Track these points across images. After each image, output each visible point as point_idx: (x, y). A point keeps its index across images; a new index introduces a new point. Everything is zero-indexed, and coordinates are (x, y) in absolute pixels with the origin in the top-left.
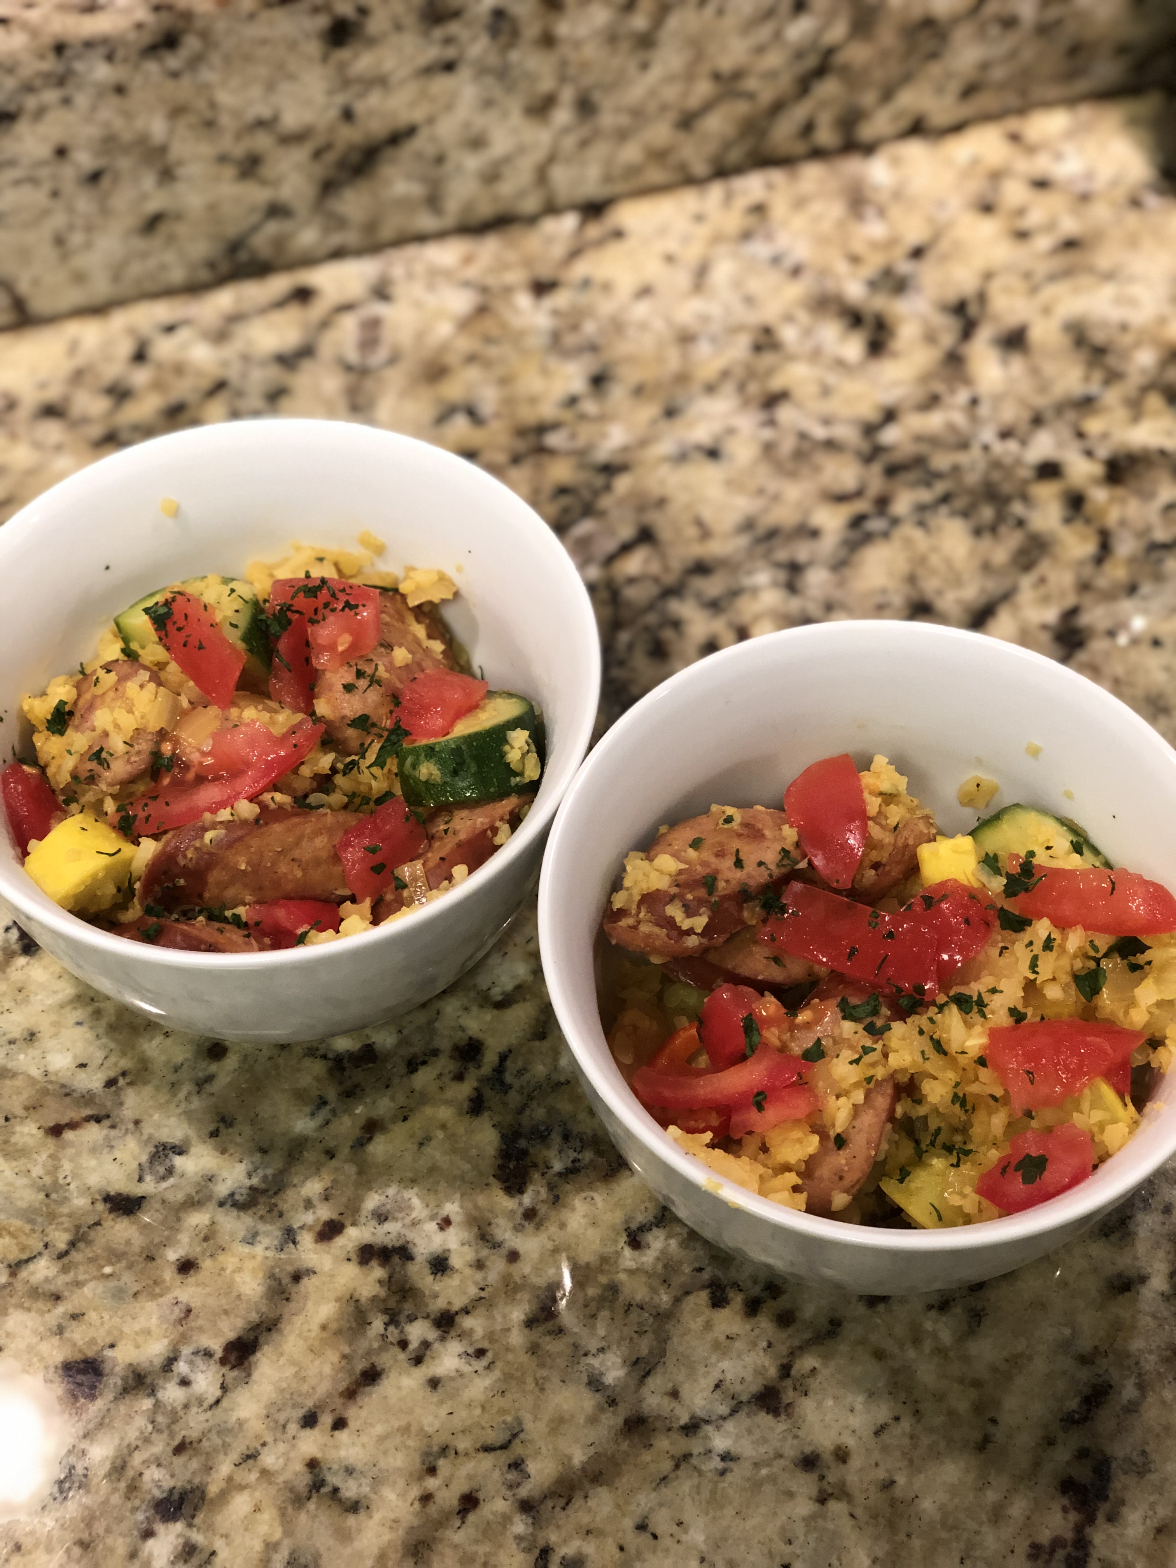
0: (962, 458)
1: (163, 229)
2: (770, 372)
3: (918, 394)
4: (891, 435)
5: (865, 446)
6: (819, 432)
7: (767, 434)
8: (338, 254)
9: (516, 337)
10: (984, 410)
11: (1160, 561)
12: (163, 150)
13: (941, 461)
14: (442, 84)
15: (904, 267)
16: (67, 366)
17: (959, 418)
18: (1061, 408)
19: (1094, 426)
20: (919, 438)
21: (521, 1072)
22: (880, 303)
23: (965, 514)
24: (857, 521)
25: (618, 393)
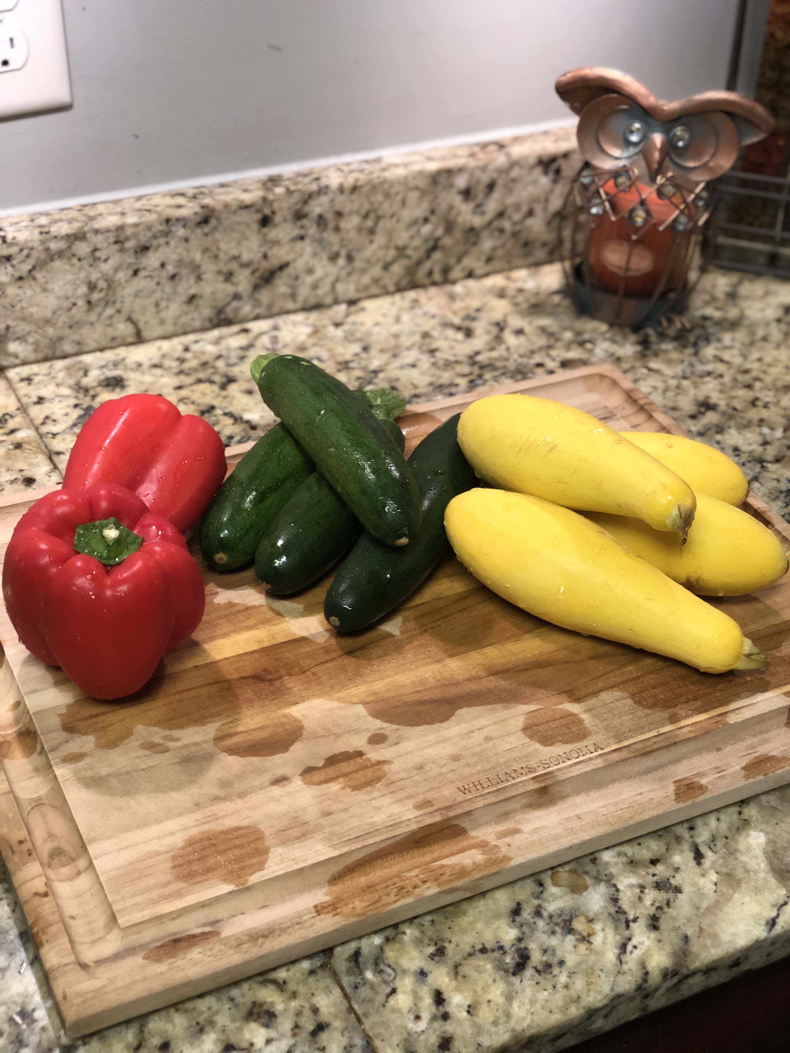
0: (507, 363)
1: (195, 302)
2: (430, 343)
3: (487, 347)
4: (479, 358)
5: (470, 361)
6: (452, 359)
7: (433, 360)
8: (257, 318)
9: (331, 338)
10: (512, 350)
12: (198, 267)
13: (499, 364)
14: (299, 245)
15: (474, 314)
16: (159, 354)
17: (503, 353)
18: (540, 349)
19: (554, 353)
20: (490, 359)
22: (467, 324)
23: (512, 377)
24: (472, 381)
25: (374, 352)
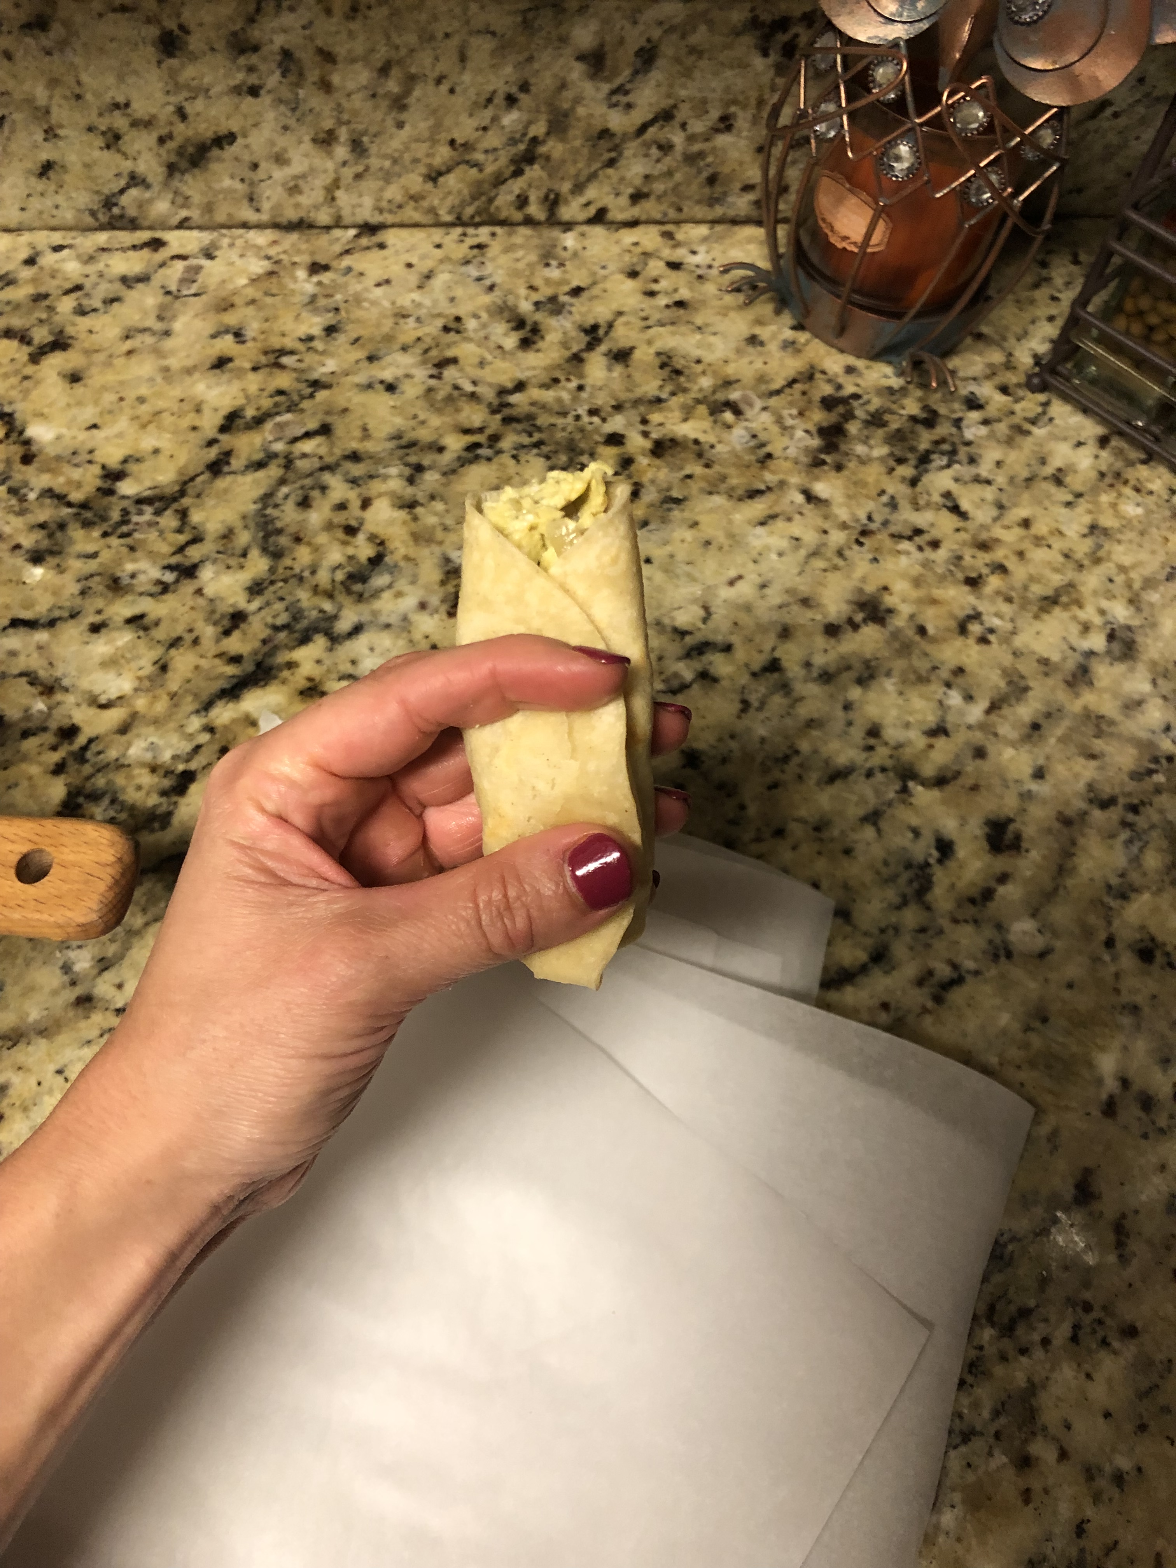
0: (560, 421)
1: (55, 175)
2: (449, 346)
3: (545, 378)
5: (496, 402)
6: (469, 388)
7: (432, 383)
8: (184, 225)
9: (287, 295)
10: (584, 395)
11: (669, 510)
12: (46, 111)
14: (250, 104)
15: (564, 298)
17: (566, 396)
18: (637, 402)
19: (655, 417)
21: (99, 753)
22: (539, 317)
23: (549, 457)
24: (473, 447)
25: (341, 340)
